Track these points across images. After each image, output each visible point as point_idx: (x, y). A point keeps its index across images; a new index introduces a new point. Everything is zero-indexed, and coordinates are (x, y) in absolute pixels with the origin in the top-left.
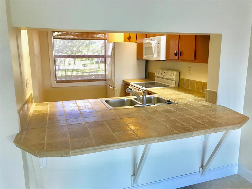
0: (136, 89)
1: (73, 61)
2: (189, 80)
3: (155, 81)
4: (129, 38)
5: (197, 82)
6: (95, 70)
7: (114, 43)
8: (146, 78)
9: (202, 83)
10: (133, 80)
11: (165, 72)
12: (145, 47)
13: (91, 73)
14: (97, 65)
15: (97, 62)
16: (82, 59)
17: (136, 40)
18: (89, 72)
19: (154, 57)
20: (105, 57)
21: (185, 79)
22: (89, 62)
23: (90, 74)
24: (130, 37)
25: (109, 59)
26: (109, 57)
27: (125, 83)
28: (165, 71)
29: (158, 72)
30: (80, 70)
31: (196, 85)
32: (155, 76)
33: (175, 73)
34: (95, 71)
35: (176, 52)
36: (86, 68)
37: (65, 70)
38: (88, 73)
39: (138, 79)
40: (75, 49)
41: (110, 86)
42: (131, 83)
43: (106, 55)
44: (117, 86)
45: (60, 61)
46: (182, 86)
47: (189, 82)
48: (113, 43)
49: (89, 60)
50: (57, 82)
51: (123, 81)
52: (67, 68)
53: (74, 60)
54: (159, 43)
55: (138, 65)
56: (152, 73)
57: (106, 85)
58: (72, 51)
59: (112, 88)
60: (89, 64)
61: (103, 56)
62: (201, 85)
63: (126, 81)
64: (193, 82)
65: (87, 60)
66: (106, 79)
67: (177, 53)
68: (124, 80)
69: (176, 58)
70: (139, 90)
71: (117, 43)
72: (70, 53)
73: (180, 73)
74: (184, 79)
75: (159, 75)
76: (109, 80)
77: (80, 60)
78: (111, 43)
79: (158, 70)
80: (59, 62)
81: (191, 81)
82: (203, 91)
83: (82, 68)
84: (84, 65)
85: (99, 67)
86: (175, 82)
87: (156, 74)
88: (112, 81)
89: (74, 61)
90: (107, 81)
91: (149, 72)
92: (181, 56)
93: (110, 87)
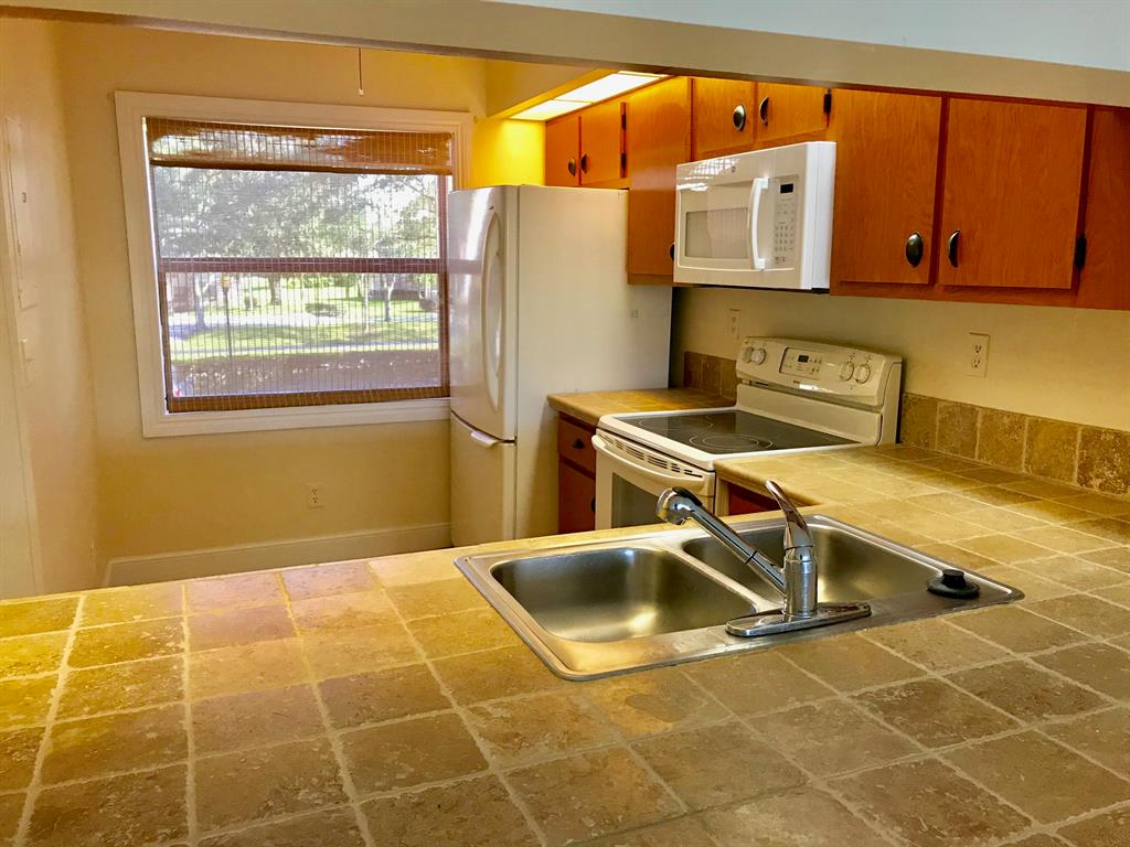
0: (640, 455)
1: (266, 288)
2: (971, 410)
3: (734, 404)
4: (578, 167)
5: (1038, 424)
6: (367, 331)
7: (503, 188)
8: (672, 385)
9: (1079, 433)
10: (607, 395)
11: (803, 359)
12: (688, 214)
13: (350, 344)
14: (377, 310)
15: (378, 296)
16: (306, 278)
17: (624, 174)
18: (341, 337)
19: (753, 267)
20: (442, 269)
21: (944, 404)
22: (340, 292)
23: (347, 349)
24: (584, 162)
25: (468, 278)
26: (469, 267)
27: (561, 412)
28: (804, 354)
29: (757, 356)
30: (296, 329)
31: (1030, 440)
32: (739, 376)
33: (880, 364)
34: (370, 335)
35: (914, 237)
36: (325, 321)
37: (229, 329)
38: (337, 343)
39: (637, 396)
40: (275, 232)
41: (477, 429)
42: (608, 420)
43: (448, 257)
44: (516, 432)
45: (205, 289)
46: (918, 443)
47: (974, 424)
48: (488, 190)
49: (337, 284)
50: (176, 405)
51: (552, 402)
52: (235, 320)
53: (271, 282)
54: (787, 189)
55: (634, 314)
56: (710, 358)
57: (449, 420)
58: (262, 242)
59: (490, 442)
60: (338, 302)
61: (433, 261)
62: (1070, 442)
63: (570, 402)
64: (1006, 420)
65: (331, 284)
66: (448, 387)
67: (919, 244)
68: (557, 397)
69: (918, 275)
70: (663, 464)
71: (519, 188)
72: (249, 252)
73: (904, 365)
74: (933, 401)
75: (768, 373)
76: (467, 393)
77: (298, 285)
78: (482, 190)
79: (758, 344)
80: (198, 293)
81: (992, 415)
82: (1084, 481)
83: (309, 320)
84: (319, 307)
85: (388, 319)
86: (877, 416)
87: (742, 368)
88: (490, 401)
89: (269, 291)
90: (455, 400)
91: (687, 355)
92: (955, 264)
93: (475, 435)
